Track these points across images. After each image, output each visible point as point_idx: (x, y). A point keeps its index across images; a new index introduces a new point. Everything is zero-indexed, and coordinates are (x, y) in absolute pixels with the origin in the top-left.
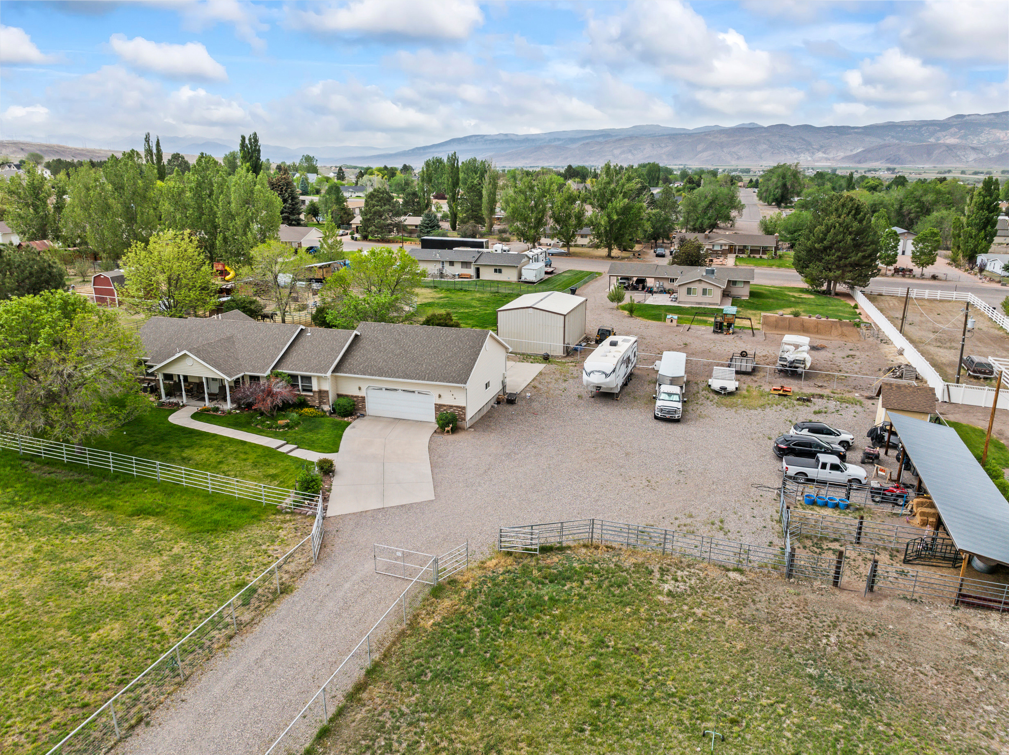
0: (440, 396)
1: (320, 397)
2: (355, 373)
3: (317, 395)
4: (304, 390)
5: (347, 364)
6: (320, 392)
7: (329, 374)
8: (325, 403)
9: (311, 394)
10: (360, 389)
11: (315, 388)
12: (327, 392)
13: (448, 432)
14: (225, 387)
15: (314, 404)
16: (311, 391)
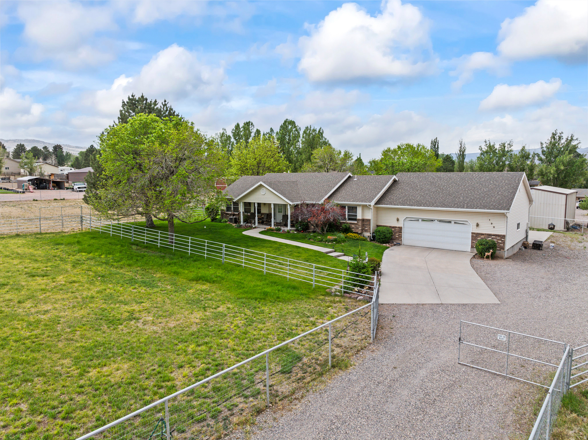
0: (478, 225)
1: (363, 225)
2: (395, 205)
3: (360, 223)
4: (349, 219)
5: (387, 199)
6: (363, 220)
7: (373, 203)
8: (366, 231)
9: (356, 222)
10: (398, 220)
11: (359, 217)
12: (369, 220)
14: (288, 215)
15: (357, 231)
16: (356, 220)
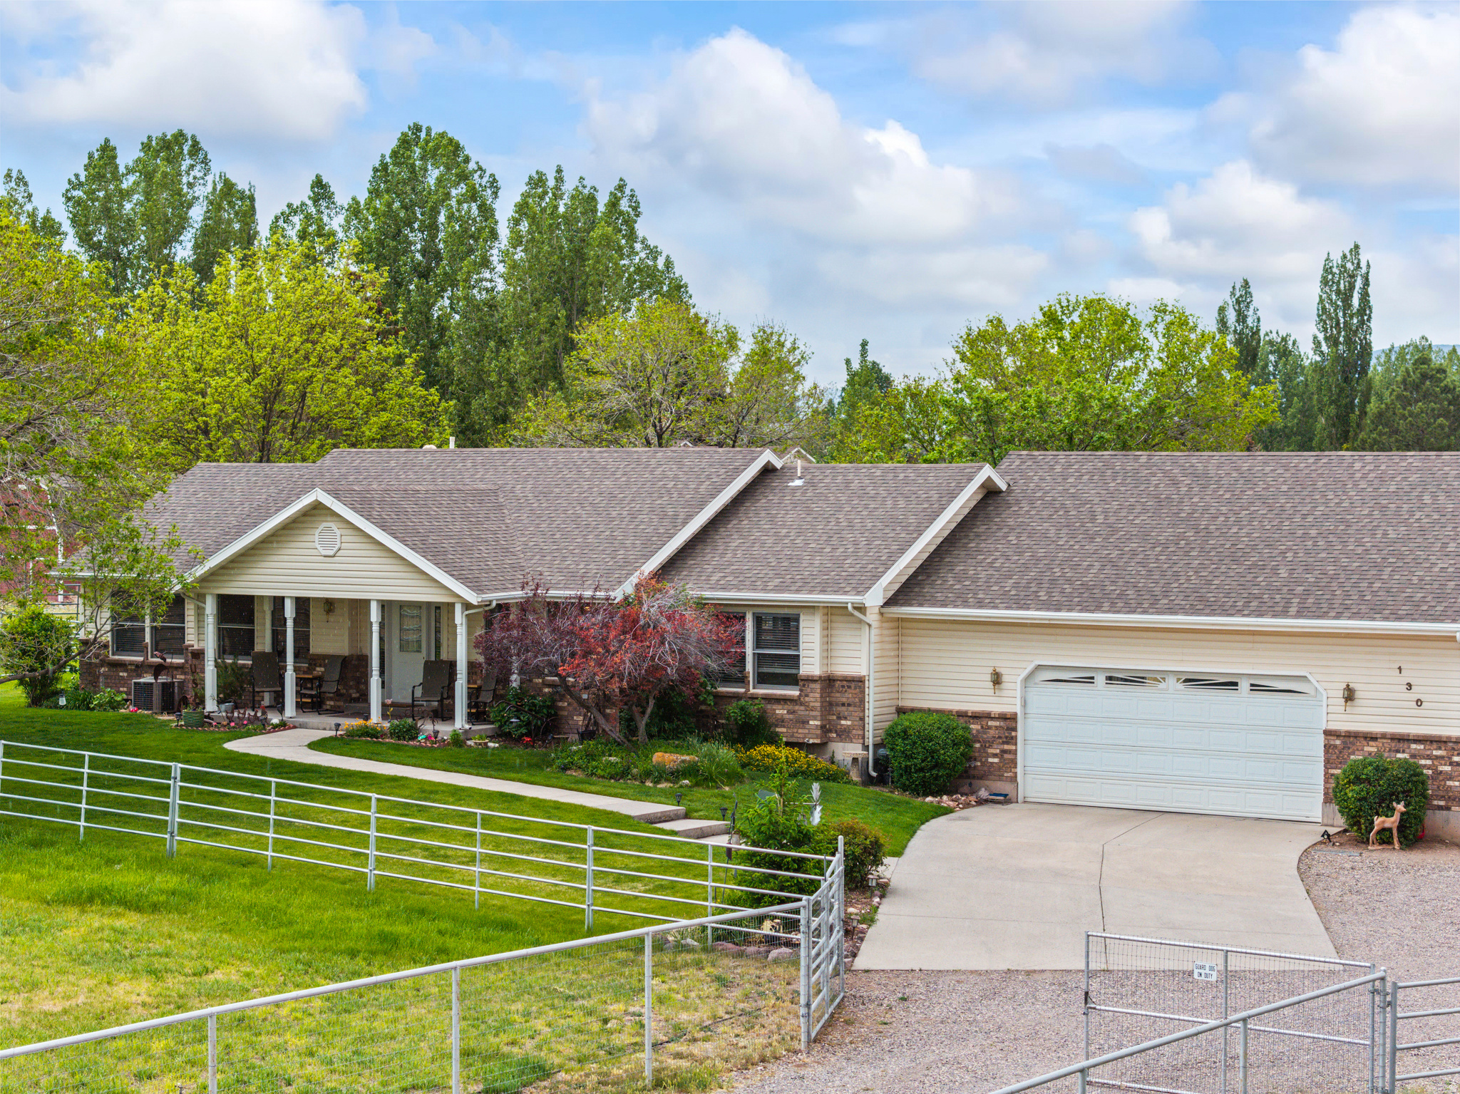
0: (1350, 695)
1: (828, 707)
2: (980, 604)
3: (814, 696)
4: (763, 679)
5: (948, 579)
6: (829, 682)
7: (874, 598)
8: (845, 735)
9: (793, 692)
10: (997, 680)
11: (811, 665)
12: (858, 682)
13: (1385, 838)
14: (452, 665)
15: (801, 735)
16: (793, 680)
